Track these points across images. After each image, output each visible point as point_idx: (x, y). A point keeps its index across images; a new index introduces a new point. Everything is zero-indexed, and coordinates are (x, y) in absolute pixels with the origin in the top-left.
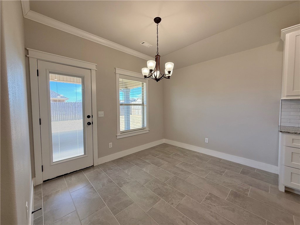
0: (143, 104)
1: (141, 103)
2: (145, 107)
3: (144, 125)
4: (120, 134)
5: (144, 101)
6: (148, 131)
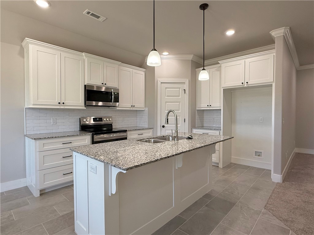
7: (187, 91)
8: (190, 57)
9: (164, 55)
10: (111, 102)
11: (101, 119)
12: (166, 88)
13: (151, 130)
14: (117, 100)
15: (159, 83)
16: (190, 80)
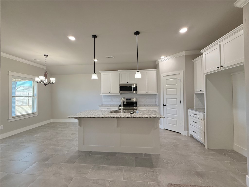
0: (33, 96)
1: (32, 95)
2: (35, 98)
3: (34, 111)
4: (12, 118)
5: (35, 94)
6: (38, 115)
7: (182, 80)
8: (183, 53)
9: (163, 58)
10: (132, 91)
11: (130, 99)
12: (167, 79)
13: (158, 107)
14: (136, 89)
15: (162, 77)
16: (184, 71)
